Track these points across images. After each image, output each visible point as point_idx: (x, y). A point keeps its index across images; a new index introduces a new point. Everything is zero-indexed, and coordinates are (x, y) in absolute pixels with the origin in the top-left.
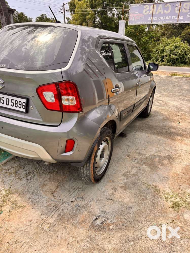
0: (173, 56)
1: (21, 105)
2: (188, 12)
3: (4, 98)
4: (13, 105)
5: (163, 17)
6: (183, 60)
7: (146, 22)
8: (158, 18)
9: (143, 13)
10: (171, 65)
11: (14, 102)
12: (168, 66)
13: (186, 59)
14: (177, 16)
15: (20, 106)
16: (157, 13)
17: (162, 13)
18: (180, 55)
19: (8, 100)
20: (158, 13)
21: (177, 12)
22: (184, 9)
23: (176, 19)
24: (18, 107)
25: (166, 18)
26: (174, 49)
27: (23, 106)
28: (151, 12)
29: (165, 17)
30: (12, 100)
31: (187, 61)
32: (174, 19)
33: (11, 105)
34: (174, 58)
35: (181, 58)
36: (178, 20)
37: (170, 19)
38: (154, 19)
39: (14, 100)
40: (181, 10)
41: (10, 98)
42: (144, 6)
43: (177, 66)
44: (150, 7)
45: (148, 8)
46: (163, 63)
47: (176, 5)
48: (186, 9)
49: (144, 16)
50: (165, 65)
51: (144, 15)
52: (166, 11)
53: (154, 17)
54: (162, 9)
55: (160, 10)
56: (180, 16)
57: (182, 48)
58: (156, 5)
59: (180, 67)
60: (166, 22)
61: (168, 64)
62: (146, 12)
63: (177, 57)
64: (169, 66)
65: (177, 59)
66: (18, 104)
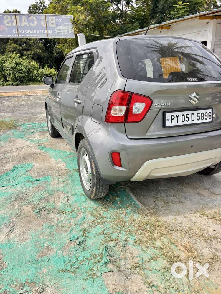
0: (18, 74)
1: (207, 116)
2: (55, 27)
3: (188, 114)
4: (198, 119)
5: (30, 30)
6: (30, 78)
7: (11, 35)
8: (24, 31)
9: (4, 24)
10: (19, 85)
11: (200, 115)
12: (16, 85)
13: (32, 76)
14: (45, 31)
15: (206, 118)
16: (21, 26)
17: (28, 25)
18: (26, 72)
19: (193, 115)
20: (23, 25)
21: (45, 26)
22: (50, 23)
23: (44, 33)
24: (204, 118)
25: (34, 32)
26: (16, 66)
27: (209, 116)
28: (14, 24)
29: (32, 30)
30: (198, 114)
31: (35, 78)
32: (43, 33)
33: (197, 119)
34: (20, 76)
35: (27, 75)
36: (47, 34)
37: (38, 33)
38: (20, 32)
39: (199, 113)
40: (47, 24)
41: (195, 112)
42: (4, 16)
43: (26, 84)
44: (11, 18)
45: (10, 19)
46: (8, 83)
47: (41, 17)
48: (52, 24)
49: (7, 28)
50: (12, 85)
51: (6, 26)
52: (32, 24)
53: (20, 30)
54: (26, 21)
55: (25, 22)
56: (48, 31)
57: (24, 65)
58: (18, 16)
59: (30, 85)
60: (35, 36)
61: (16, 83)
62: (8, 23)
63: (22, 75)
64: (18, 85)
65: (23, 77)
66: (204, 116)
